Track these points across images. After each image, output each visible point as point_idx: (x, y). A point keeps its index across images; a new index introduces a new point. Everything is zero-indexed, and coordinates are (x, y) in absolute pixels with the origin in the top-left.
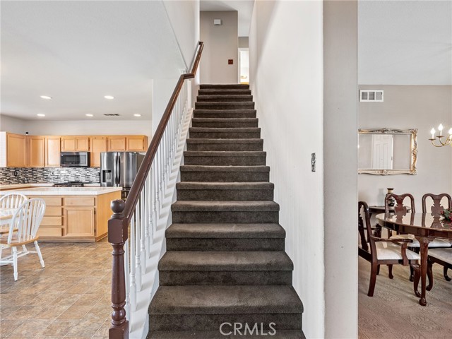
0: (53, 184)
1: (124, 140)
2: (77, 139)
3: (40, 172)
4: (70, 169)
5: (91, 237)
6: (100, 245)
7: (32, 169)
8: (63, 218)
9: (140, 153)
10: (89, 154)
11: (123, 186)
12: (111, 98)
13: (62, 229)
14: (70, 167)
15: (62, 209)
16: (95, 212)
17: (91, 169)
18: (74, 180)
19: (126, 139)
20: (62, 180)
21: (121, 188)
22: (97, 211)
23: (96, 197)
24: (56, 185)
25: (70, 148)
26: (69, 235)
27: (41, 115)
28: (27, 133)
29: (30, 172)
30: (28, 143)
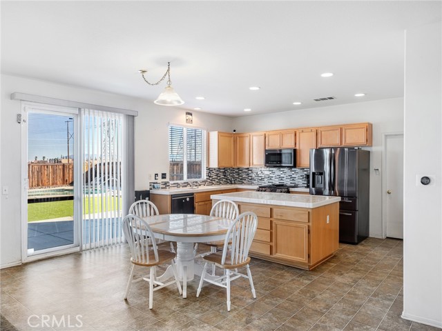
0: (258, 187)
1: (338, 132)
2: (282, 133)
3: (245, 172)
4: (274, 169)
5: (304, 264)
6: (316, 278)
7: (238, 168)
8: (271, 233)
9: (363, 149)
10: (295, 151)
11: (341, 195)
12: (330, 75)
13: (271, 247)
14: (275, 167)
15: (271, 221)
16: (309, 230)
17: (297, 170)
18: (277, 183)
19: (342, 129)
20: (266, 183)
21: (339, 199)
22: (311, 229)
23: (310, 211)
24: (262, 189)
25: (274, 145)
26: (278, 255)
27: (248, 110)
28: (235, 131)
29: (236, 172)
30: (235, 142)
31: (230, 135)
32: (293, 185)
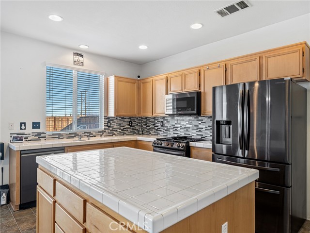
1: (256, 63)
2: (184, 74)
10: (199, 94)
17: (203, 119)
19: (261, 59)
20: (171, 134)
28: (139, 77)
29: (144, 122)
30: (139, 88)
31: (133, 81)
32: (200, 137)
